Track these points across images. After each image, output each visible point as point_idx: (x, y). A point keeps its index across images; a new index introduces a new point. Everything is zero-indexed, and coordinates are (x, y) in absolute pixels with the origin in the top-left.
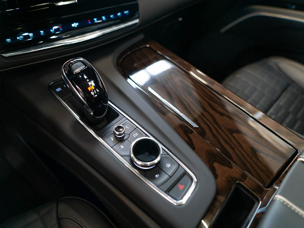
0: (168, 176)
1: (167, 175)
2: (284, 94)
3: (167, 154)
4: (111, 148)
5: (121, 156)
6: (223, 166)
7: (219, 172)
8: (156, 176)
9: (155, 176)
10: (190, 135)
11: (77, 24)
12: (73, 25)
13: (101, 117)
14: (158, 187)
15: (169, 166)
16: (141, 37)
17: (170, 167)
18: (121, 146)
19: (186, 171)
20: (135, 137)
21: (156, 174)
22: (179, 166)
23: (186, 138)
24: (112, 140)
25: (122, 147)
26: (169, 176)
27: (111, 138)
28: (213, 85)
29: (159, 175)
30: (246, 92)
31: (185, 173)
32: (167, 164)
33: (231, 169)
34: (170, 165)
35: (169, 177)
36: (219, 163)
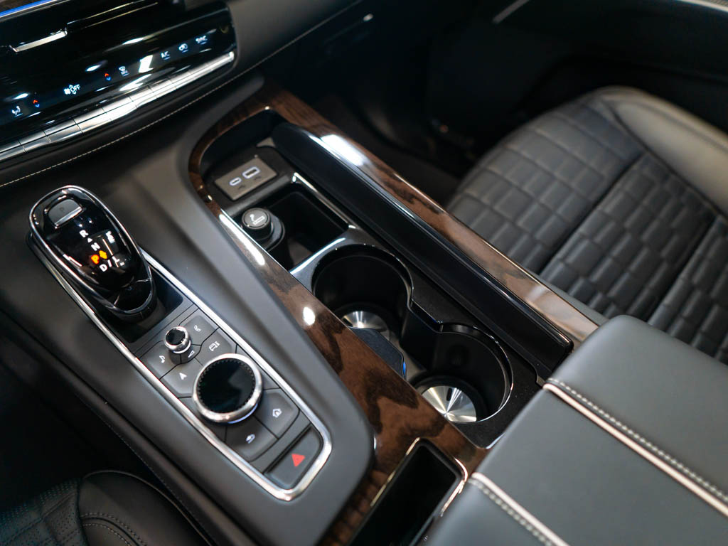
0: (273, 436)
1: (271, 435)
2: (618, 185)
3: (277, 387)
4: (159, 380)
5: (178, 398)
6: (398, 406)
7: (386, 420)
8: (249, 438)
9: (246, 437)
10: (337, 336)
11: (78, 86)
12: (67, 91)
13: (142, 307)
14: (248, 462)
15: (278, 414)
16: (256, 85)
17: (279, 417)
18: (181, 374)
19: (311, 423)
20: (212, 350)
21: (250, 434)
22: (299, 413)
23: (326, 345)
24: (163, 361)
25: (183, 376)
26: (275, 436)
27: (161, 357)
28: (412, 203)
29: (253, 436)
30: (526, 188)
31: (310, 428)
32: (274, 410)
33: (414, 411)
34: (281, 412)
35: (276, 439)
36: (390, 397)
